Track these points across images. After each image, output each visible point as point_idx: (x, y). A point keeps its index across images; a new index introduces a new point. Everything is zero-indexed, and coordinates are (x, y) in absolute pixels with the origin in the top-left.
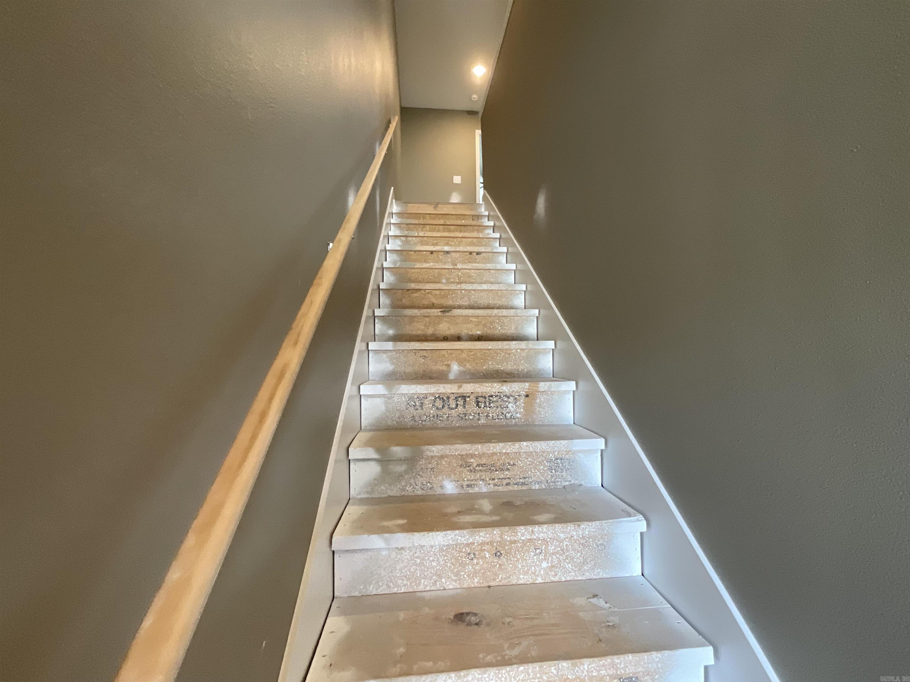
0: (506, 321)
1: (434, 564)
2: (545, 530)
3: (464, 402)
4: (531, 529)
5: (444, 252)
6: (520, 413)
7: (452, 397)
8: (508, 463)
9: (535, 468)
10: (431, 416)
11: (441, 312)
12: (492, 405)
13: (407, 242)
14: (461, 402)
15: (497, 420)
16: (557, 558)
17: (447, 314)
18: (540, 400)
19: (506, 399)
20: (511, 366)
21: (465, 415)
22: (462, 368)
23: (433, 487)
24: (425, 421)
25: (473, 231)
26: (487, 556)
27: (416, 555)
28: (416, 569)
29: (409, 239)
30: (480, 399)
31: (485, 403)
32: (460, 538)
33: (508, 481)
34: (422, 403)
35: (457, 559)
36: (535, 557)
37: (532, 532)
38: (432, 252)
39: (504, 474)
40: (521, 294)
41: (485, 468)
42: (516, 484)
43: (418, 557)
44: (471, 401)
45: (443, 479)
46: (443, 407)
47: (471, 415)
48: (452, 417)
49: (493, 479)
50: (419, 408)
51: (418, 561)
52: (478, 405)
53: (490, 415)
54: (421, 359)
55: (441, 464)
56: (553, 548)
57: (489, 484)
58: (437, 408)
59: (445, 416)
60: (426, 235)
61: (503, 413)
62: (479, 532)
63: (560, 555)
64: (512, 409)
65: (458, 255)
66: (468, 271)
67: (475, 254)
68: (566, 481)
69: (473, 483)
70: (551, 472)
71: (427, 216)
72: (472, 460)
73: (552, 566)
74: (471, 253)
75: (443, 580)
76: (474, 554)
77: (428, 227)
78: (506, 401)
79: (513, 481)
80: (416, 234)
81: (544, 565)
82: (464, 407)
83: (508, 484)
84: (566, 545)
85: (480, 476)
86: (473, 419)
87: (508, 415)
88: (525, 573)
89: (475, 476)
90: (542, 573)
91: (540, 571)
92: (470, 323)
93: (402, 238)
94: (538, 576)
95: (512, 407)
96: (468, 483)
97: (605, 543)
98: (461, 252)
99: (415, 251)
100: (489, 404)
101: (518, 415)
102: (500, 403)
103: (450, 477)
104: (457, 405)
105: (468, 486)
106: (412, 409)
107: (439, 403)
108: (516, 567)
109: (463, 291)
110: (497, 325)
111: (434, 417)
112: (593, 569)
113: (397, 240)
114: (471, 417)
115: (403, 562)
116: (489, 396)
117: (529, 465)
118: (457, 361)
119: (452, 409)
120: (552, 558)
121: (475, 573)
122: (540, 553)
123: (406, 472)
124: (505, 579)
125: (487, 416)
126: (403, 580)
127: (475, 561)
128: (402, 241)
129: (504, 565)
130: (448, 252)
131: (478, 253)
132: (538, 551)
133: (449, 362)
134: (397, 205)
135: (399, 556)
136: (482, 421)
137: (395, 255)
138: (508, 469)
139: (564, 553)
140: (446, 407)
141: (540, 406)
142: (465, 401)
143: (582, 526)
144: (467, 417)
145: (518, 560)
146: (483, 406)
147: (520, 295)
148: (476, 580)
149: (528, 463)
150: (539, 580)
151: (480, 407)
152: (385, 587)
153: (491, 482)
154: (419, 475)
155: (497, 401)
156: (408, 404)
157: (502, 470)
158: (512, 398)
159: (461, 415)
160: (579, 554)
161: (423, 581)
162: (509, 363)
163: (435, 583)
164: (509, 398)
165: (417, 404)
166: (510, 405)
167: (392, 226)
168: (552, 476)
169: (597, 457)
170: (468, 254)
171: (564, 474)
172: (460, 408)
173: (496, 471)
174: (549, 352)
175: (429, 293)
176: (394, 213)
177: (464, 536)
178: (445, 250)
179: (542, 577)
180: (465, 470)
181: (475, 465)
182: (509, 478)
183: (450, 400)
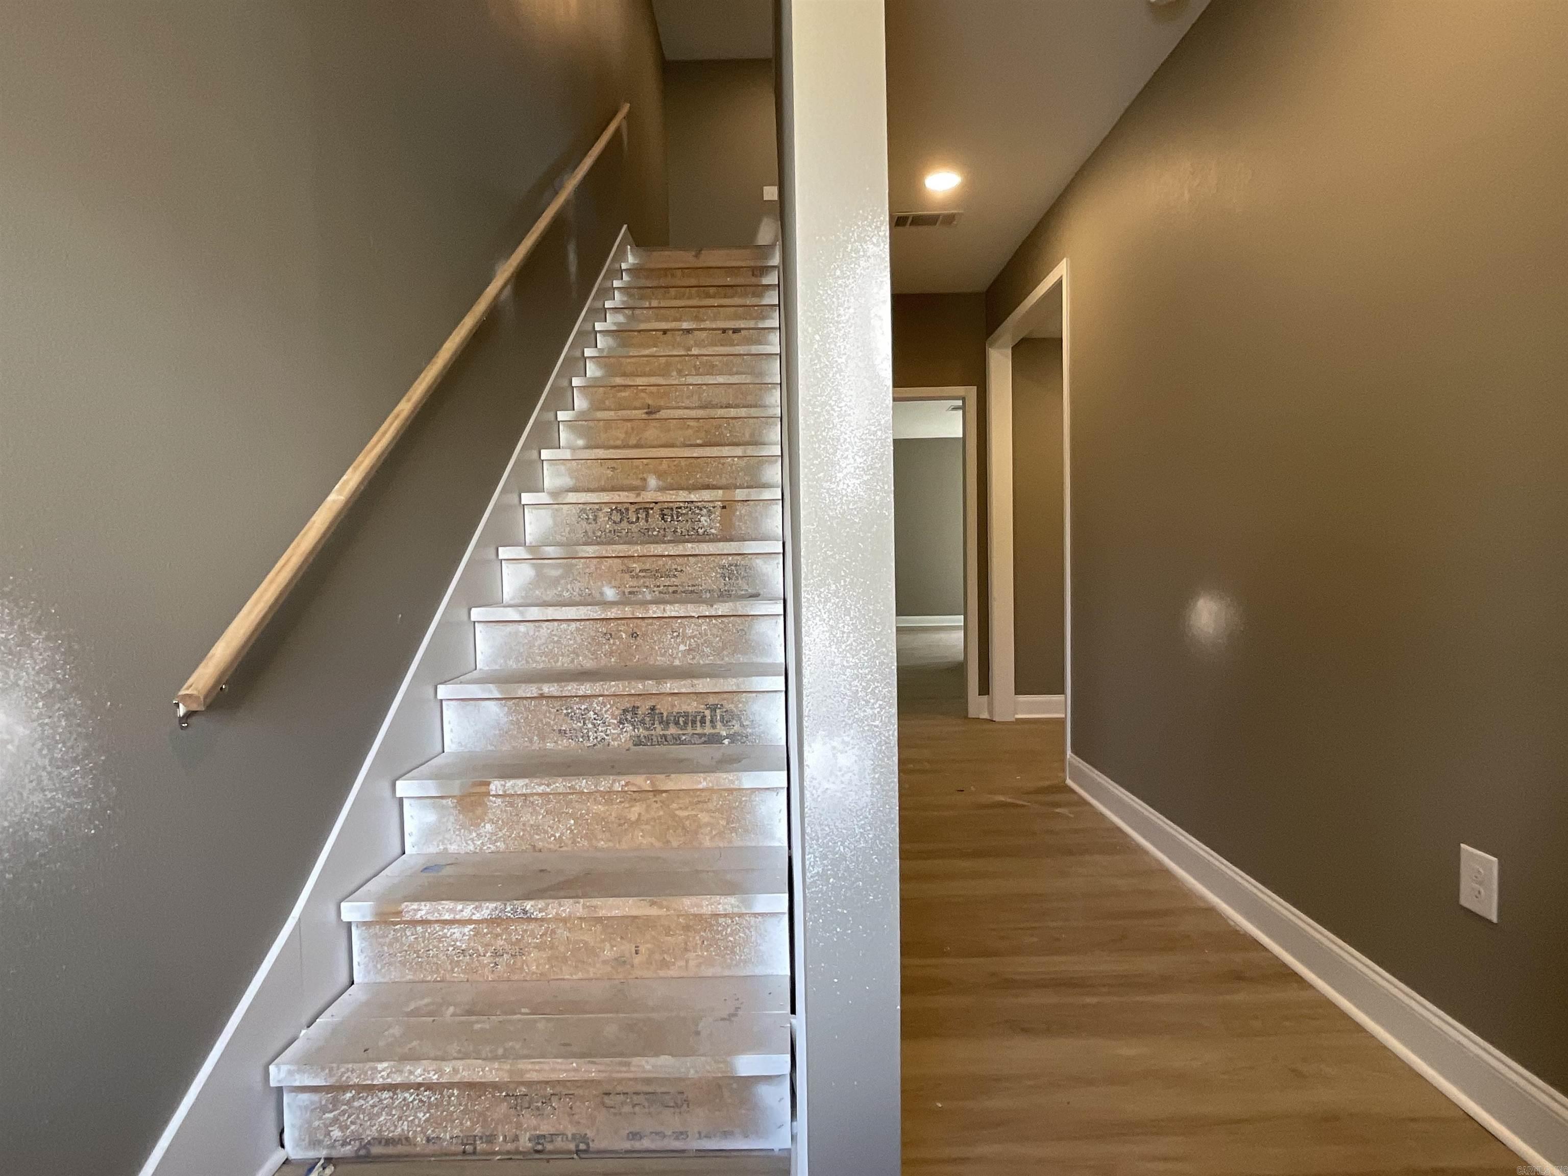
0: (738, 423)
1: (571, 642)
2: (676, 609)
3: (646, 515)
4: (662, 607)
5: (683, 330)
6: (715, 528)
7: (632, 508)
8: (676, 569)
9: (706, 575)
10: (607, 531)
11: (647, 413)
12: (680, 518)
13: (632, 318)
14: (642, 515)
15: (687, 537)
16: (695, 641)
17: (654, 416)
18: (740, 512)
19: (698, 512)
20: (727, 479)
21: (648, 529)
22: (661, 483)
23: (591, 594)
24: (600, 537)
25: (745, 295)
26: (624, 637)
27: (553, 633)
28: (554, 648)
29: (637, 312)
30: (665, 511)
31: (672, 517)
32: (592, 613)
33: (674, 588)
34: (596, 516)
35: (593, 639)
36: (672, 640)
37: (664, 609)
38: (665, 332)
39: (670, 581)
40: (775, 388)
41: (649, 574)
42: (684, 592)
43: (555, 635)
44: (655, 514)
45: (603, 586)
46: (621, 520)
47: (655, 530)
48: (632, 533)
49: (659, 586)
50: (593, 522)
51: (556, 639)
52: (663, 519)
53: (679, 530)
54: (608, 472)
55: (600, 569)
56: (691, 631)
57: (654, 591)
58: (615, 522)
59: (624, 532)
60: (662, 305)
61: (694, 529)
62: (611, 608)
63: (698, 639)
64: (706, 524)
65: (704, 334)
66: (709, 358)
67: (731, 332)
68: (742, 590)
69: (635, 590)
70: (725, 580)
71: (679, 273)
72: (634, 565)
73: (690, 650)
74: (724, 331)
75: (581, 658)
76: (611, 635)
77: (673, 291)
78: (698, 514)
79: (680, 589)
80: (647, 305)
81: (682, 648)
82: (647, 521)
83: (674, 592)
84: (705, 629)
85: (644, 582)
86: (657, 535)
87: (701, 531)
88: (662, 655)
89: (638, 583)
90: (680, 655)
91: (677, 654)
92: (687, 429)
93: (626, 311)
94: (675, 658)
95: (706, 521)
96: (631, 589)
97: (745, 629)
98: (710, 329)
99: (639, 331)
100: (677, 518)
101: (713, 531)
102: (690, 516)
103: (610, 583)
104: (638, 518)
105: (630, 593)
106: (584, 523)
107: (616, 517)
108: (652, 648)
109: (691, 387)
110: (725, 432)
111: (610, 531)
112: (733, 654)
113: (618, 315)
114: (655, 533)
115: (540, 639)
116: (677, 508)
117: (700, 571)
118: (655, 473)
119: (632, 523)
120: (690, 641)
121: (611, 653)
122: (678, 636)
123: (562, 577)
124: (642, 659)
125: (675, 532)
126: (541, 656)
127: (612, 641)
128: (626, 316)
129: (641, 646)
130: (688, 331)
131: (736, 331)
132: (675, 634)
133: (645, 475)
134: (633, 255)
135: (537, 634)
136: (669, 538)
137: (609, 338)
138: (675, 576)
139: (702, 637)
140: (626, 520)
141: (740, 518)
142: (648, 513)
143: (715, 606)
144: (650, 533)
145: (655, 642)
146: (669, 520)
147: (774, 391)
148: (613, 660)
149: (698, 569)
150: (677, 663)
151: (666, 521)
152: (524, 662)
153: (655, 589)
154: (576, 580)
155: (687, 514)
156: (580, 517)
157: (668, 576)
158: (705, 510)
159: (642, 531)
160: (718, 639)
161: (561, 658)
162: (724, 475)
163: (572, 661)
164: (701, 510)
165: (591, 517)
166: (702, 519)
167: (616, 292)
168: (725, 585)
169: (778, 564)
170: (720, 332)
171: (740, 581)
172: (642, 523)
173: (662, 577)
174: (776, 461)
175: (642, 391)
176: (624, 270)
177: (596, 612)
178: (683, 327)
179: (679, 660)
180: (627, 576)
181: (638, 570)
182: (677, 586)
183: (630, 512)
